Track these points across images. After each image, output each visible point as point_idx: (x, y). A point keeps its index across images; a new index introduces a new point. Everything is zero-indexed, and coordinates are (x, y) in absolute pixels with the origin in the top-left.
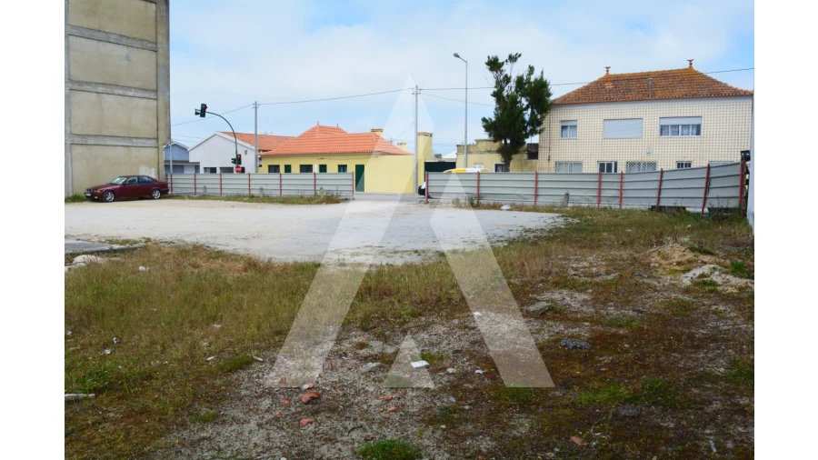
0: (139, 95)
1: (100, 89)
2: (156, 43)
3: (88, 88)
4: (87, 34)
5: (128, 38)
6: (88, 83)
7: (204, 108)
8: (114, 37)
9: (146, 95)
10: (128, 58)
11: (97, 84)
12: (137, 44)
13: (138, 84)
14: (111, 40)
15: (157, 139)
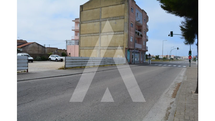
0: (118, 33)
1: (108, 34)
2: (124, 16)
3: (105, 34)
4: (105, 20)
5: (115, 17)
6: (105, 33)
7: (172, 33)
8: (112, 18)
9: (120, 33)
10: (116, 23)
11: (107, 32)
12: (118, 18)
13: (118, 30)
14: (111, 19)
15: (123, 46)
